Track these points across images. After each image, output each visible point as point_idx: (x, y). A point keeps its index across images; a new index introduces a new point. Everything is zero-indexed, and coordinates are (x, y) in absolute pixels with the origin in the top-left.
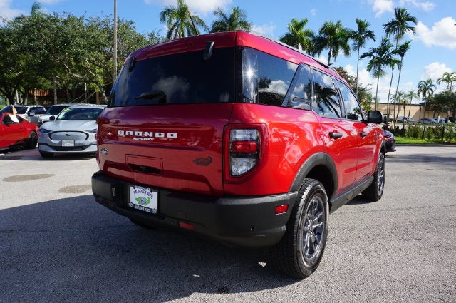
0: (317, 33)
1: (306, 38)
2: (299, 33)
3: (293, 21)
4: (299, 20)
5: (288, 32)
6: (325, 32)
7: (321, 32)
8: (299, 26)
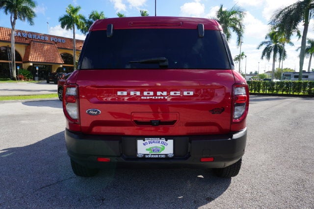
0: (87, 18)
1: (80, 20)
2: (74, 16)
3: (70, 6)
4: (75, 7)
5: (66, 14)
6: (93, 18)
7: (90, 18)
8: (75, 11)
